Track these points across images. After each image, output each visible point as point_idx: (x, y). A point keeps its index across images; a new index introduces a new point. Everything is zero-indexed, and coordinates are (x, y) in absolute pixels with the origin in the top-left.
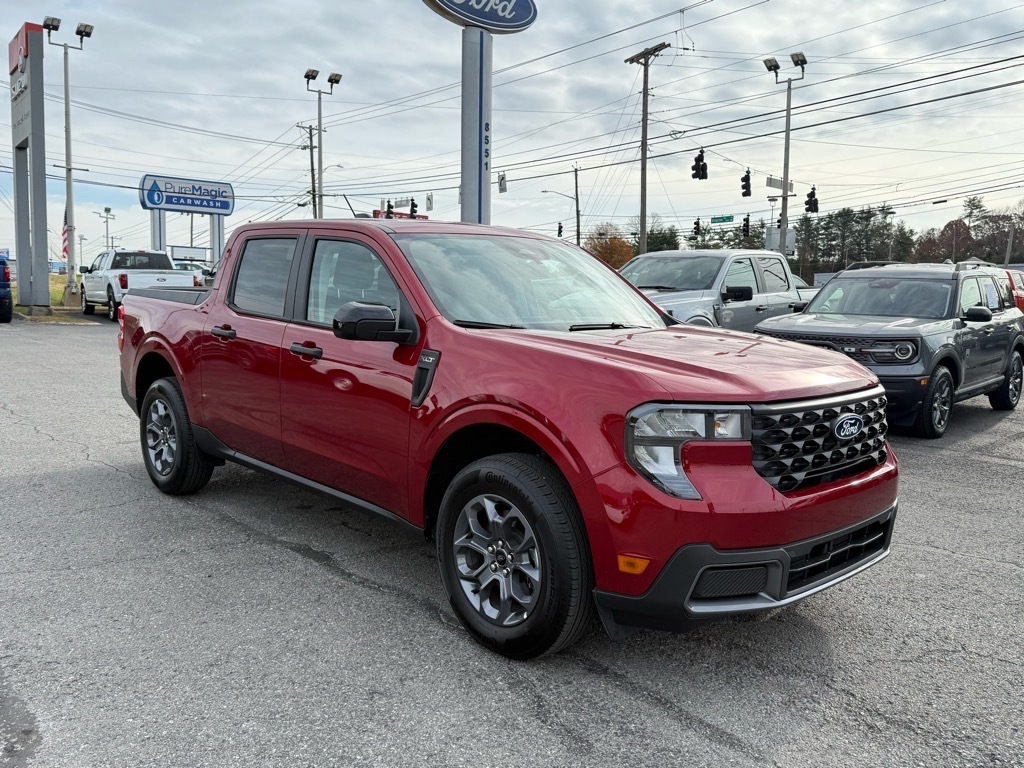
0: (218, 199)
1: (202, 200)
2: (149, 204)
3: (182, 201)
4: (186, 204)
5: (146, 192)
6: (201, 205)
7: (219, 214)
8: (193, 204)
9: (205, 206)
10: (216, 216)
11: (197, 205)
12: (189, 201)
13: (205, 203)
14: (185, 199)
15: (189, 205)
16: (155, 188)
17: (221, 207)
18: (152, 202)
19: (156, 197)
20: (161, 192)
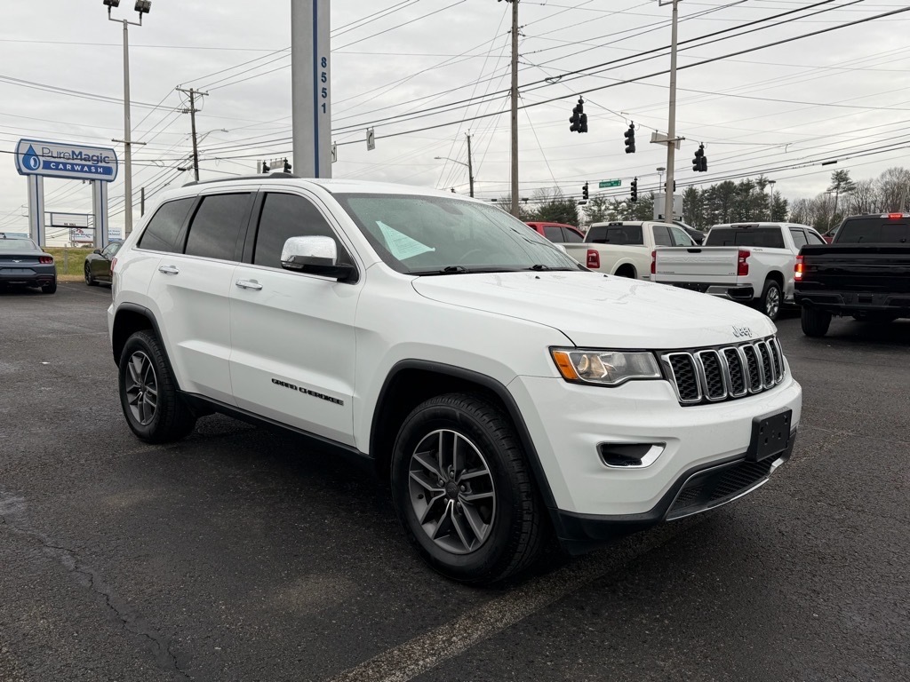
0: (100, 164)
1: (83, 166)
2: (25, 170)
3: (61, 166)
4: (65, 169)
5: (21, 157)
6: (82, 171)
7: (101, 180)
8: (73, 170)
9: (86, 172)
10: (98, 183)
11: (78, 171)
12: (69, 167)
13: (86, 169)
14: (65, 164)
15: (69, 170)
16: (30, 153)
17: (104, 173)
18: (29, 168)
19: (32, 162)
20: (37, 156)
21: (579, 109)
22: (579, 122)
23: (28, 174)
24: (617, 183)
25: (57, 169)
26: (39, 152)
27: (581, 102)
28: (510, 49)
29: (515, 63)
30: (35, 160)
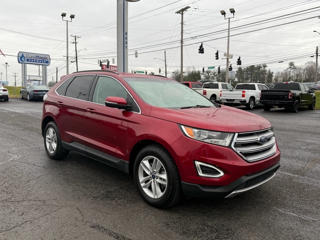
0: (45, 60)
1: (39, 60)
4: (34, 62)
7: (45, 65)
8: (36, 62)
9: (40, 62)
11: (38, 62)
14: (33, 60)
16: (23, 56)
17: (46, 63)
18: (22, 61)
19: (23, 59)
20: (25, 57)
21: (201, 46)
22: (201, 51)
23: (22, 63)
24: (214, 67)
25: (31, 61)
26: (25, 56)
27: (202, 44)
28: (181, 28)
29: (182, 33)
30: (24, 58)
